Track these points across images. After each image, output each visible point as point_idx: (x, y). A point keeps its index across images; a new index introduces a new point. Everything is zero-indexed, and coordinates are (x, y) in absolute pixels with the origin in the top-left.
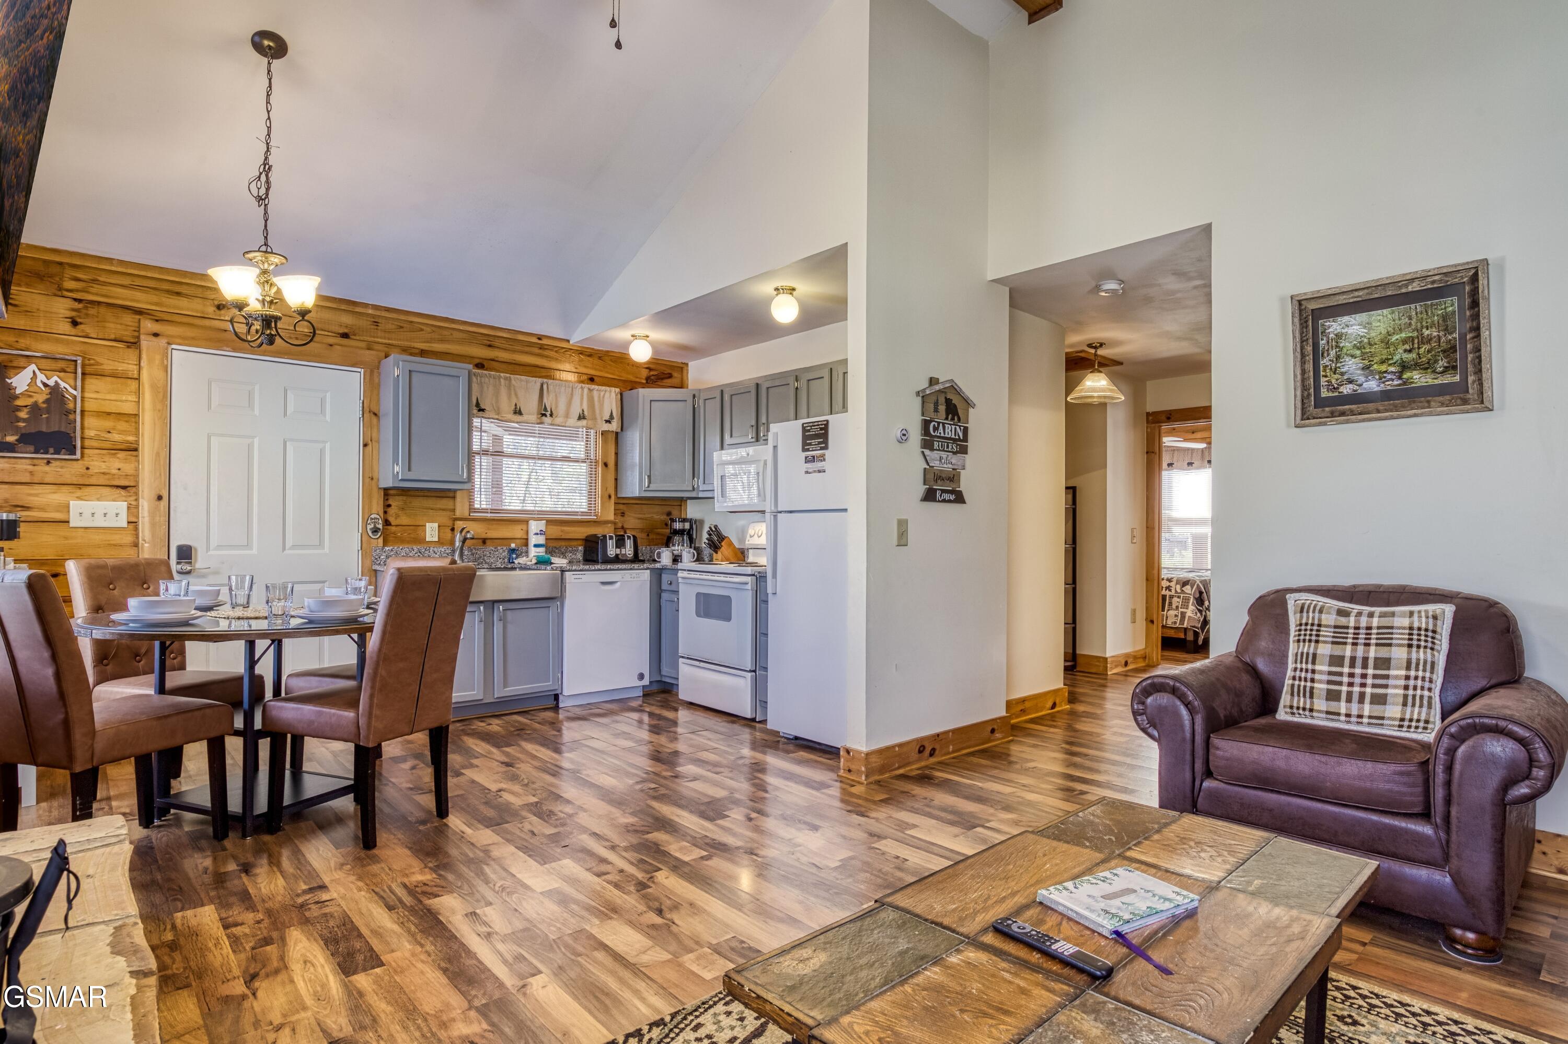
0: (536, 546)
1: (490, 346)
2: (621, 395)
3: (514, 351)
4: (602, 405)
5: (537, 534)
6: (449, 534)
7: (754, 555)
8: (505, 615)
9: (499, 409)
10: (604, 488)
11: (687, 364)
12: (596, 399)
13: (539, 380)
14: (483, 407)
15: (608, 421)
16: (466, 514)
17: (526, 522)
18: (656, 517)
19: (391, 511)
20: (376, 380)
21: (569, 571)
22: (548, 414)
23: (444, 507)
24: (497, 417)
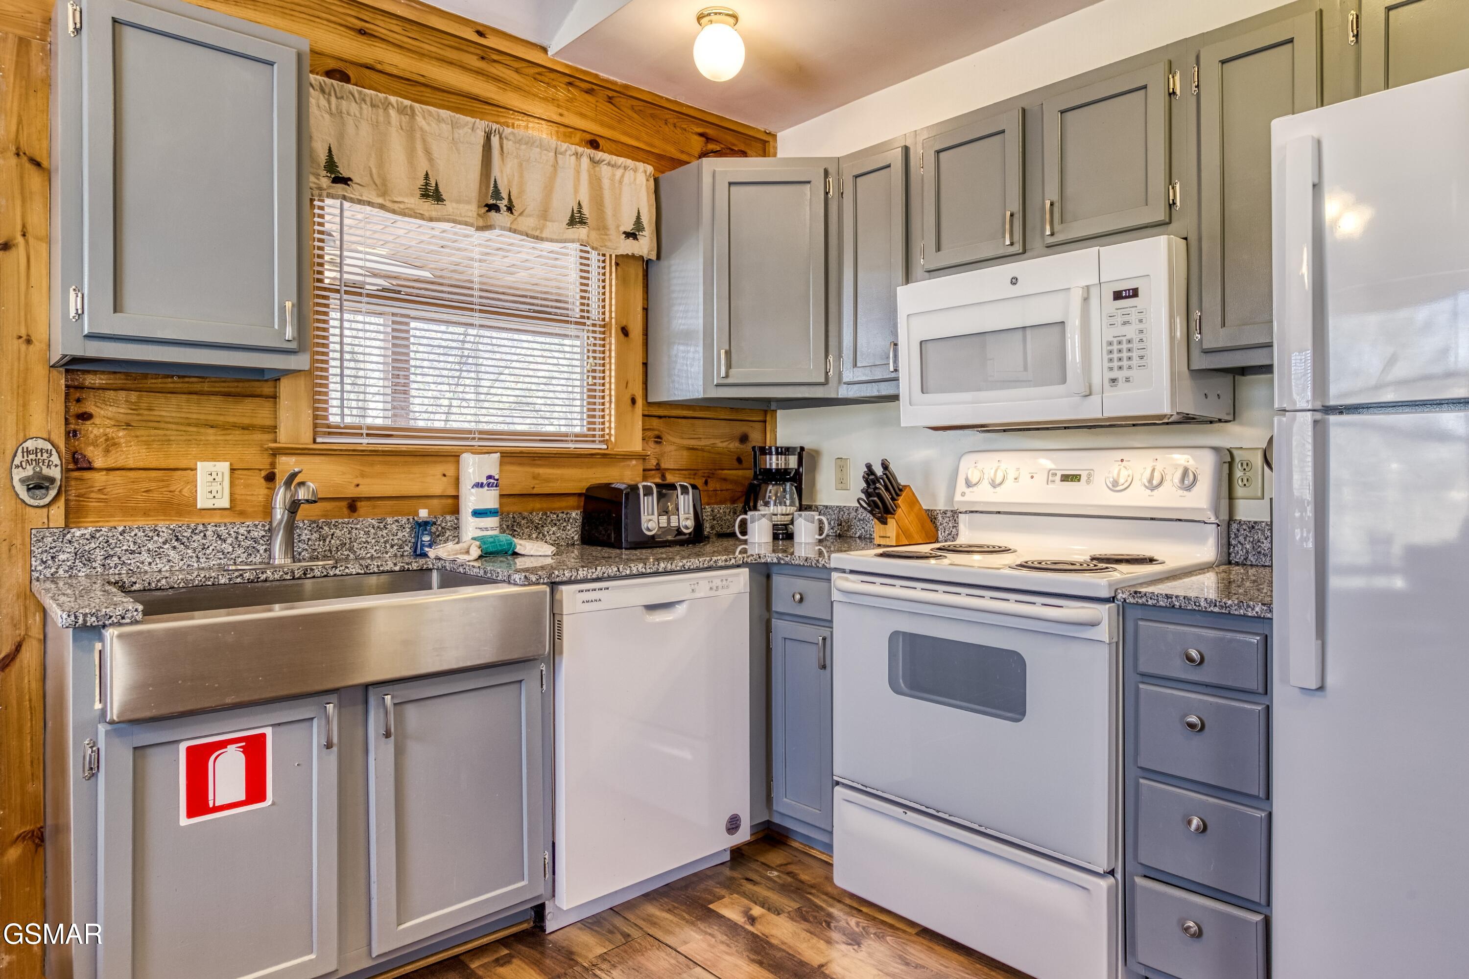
0: (477, 513)
1: (362, 32)
2: (656, 181)
3: (422, 55)
4: (617, 199)
5: (480, 485)
6: (260, 489)
7: (972, 527)
8: (400, 720)
9: (384, 184)
10: (623, 382)
11: (774, 136)
12: (606, 183)
13: (481, 125)
14: (345, 174)
15: (631, 235)
16: (305, 438)
17: (454, 457)
18: (721, 445)
19: (93, 430)
20: (39, 70)
21: (569, 582)
22: (503, 204)
23: (246, 421)
24: (380, 201)
